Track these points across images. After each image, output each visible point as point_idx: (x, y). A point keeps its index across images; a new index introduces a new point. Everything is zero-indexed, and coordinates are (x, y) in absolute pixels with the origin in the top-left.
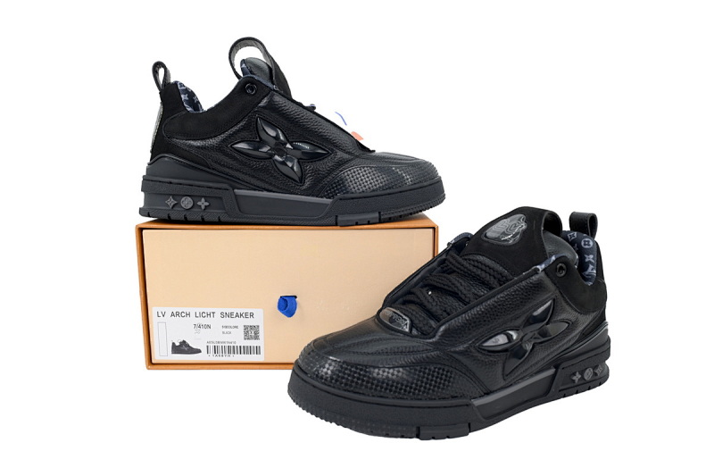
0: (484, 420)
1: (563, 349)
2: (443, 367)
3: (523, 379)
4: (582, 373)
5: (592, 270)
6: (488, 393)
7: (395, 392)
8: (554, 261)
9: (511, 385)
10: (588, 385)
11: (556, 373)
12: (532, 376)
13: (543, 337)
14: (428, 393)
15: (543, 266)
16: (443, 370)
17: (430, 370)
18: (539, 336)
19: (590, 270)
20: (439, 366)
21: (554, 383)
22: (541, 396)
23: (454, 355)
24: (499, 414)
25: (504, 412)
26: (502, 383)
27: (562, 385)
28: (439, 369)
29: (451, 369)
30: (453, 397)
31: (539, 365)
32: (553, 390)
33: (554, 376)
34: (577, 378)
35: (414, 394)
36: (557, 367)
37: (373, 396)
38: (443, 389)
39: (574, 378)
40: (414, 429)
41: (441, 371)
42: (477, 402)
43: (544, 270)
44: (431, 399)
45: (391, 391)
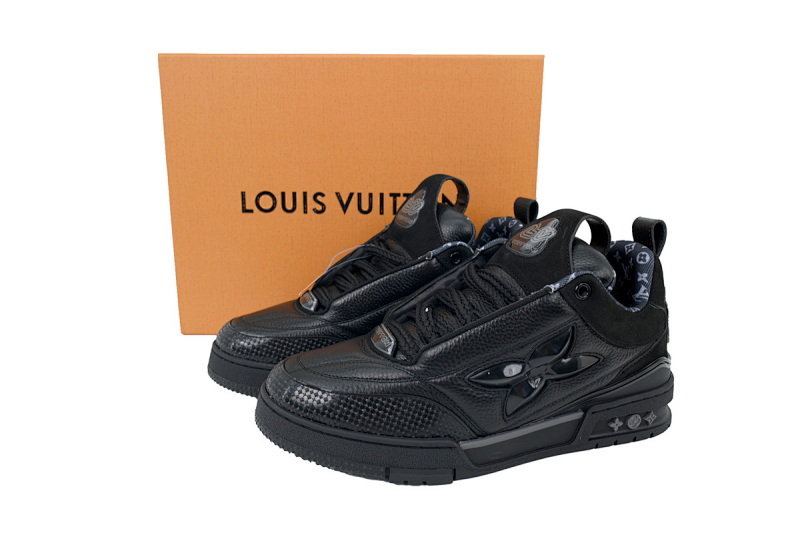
0: (473, 466)
1: (593, 389)
2: (423, 400)
3: (534, 421)
4: (625, 419)
5: (644, 293)
6: (484, 435)
7: (362, 425)
8: (573, 281)
9: (517, 428)
10: (633, 436)
11: (584, 416)
12: (548, 418)
13: (558, 373)
14: (402, 430)
15: (557, 285)
16: (424, 404)
17: (406, 402)
18: (552, 371)
19: (641, 293)
20: (418, 399)
21: (582, 429)
22: (563, 444)
23: (438, 387)
24: (499, 461)
25: (507, 459)
26: (503, 425)
27: (593, 433)
28: (418, 402)
29: (433, 403)
30: (434, 437)
31: (556, 407)
32: (579, 437)
33: (580, 421)
34: (617, 425)
35: (384, 428)
36: (585, 411)
37: (336, 427)
38: (421, 426)
39: (612, 425)
40: (382, 470)
41: (420, 405)
42: (465, 445)
43: (559, 290)
44: (405, 437)
45: (356, 423)
